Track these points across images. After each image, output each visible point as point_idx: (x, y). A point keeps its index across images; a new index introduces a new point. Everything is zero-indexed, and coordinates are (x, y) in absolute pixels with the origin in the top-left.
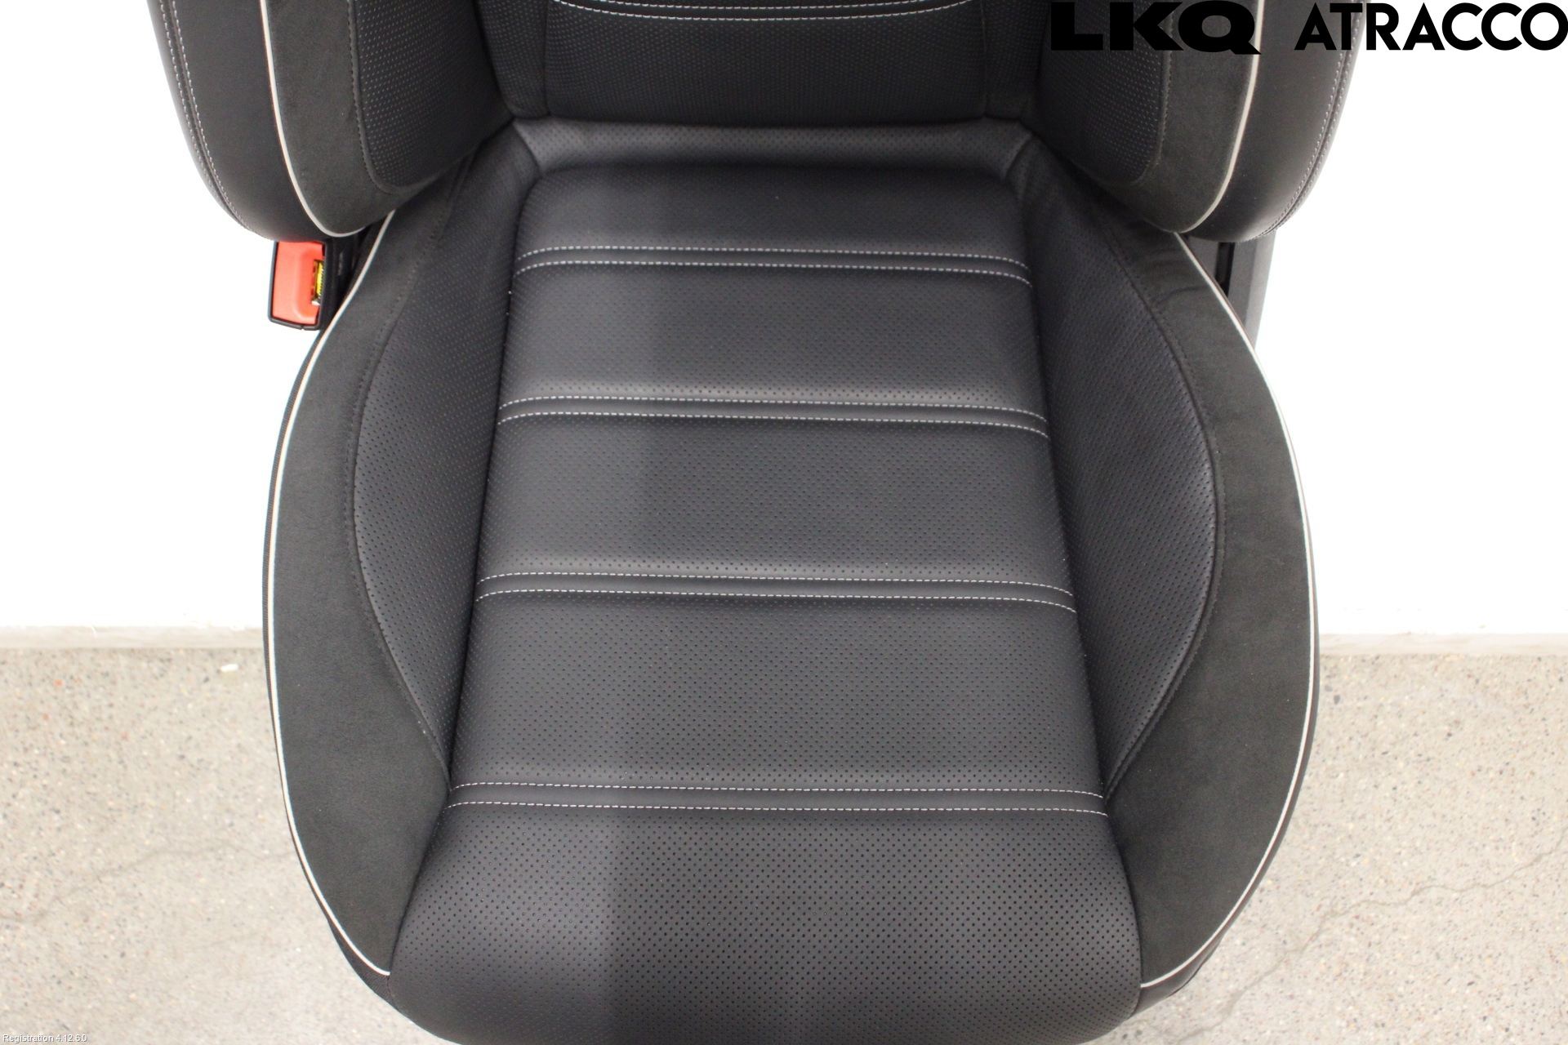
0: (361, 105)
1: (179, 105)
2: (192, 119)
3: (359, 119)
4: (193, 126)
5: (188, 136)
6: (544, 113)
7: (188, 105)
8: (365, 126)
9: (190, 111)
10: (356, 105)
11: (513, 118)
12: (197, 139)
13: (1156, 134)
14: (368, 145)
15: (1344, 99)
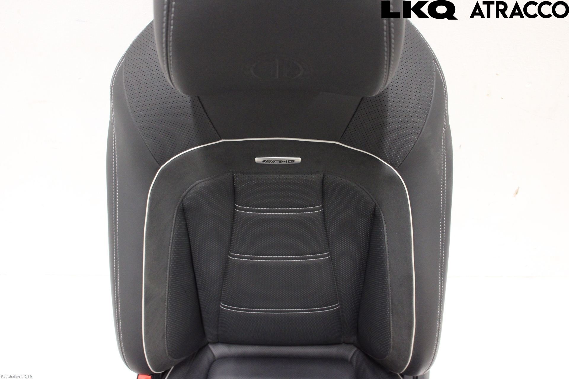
0: (167, 333)
1: (116, 332)
2: (119, 336)
3: (165, 337)
4: (120, 338)
5: (118, 341)
6: (218, 341)
7: (119, 332)
8: (167, 339)
9: (119, 334)
10: (165, 333)
11: (208, 343)
12: (120, 342)
13: (390, 343)
14: (167, 345)
15: (441, 331)
